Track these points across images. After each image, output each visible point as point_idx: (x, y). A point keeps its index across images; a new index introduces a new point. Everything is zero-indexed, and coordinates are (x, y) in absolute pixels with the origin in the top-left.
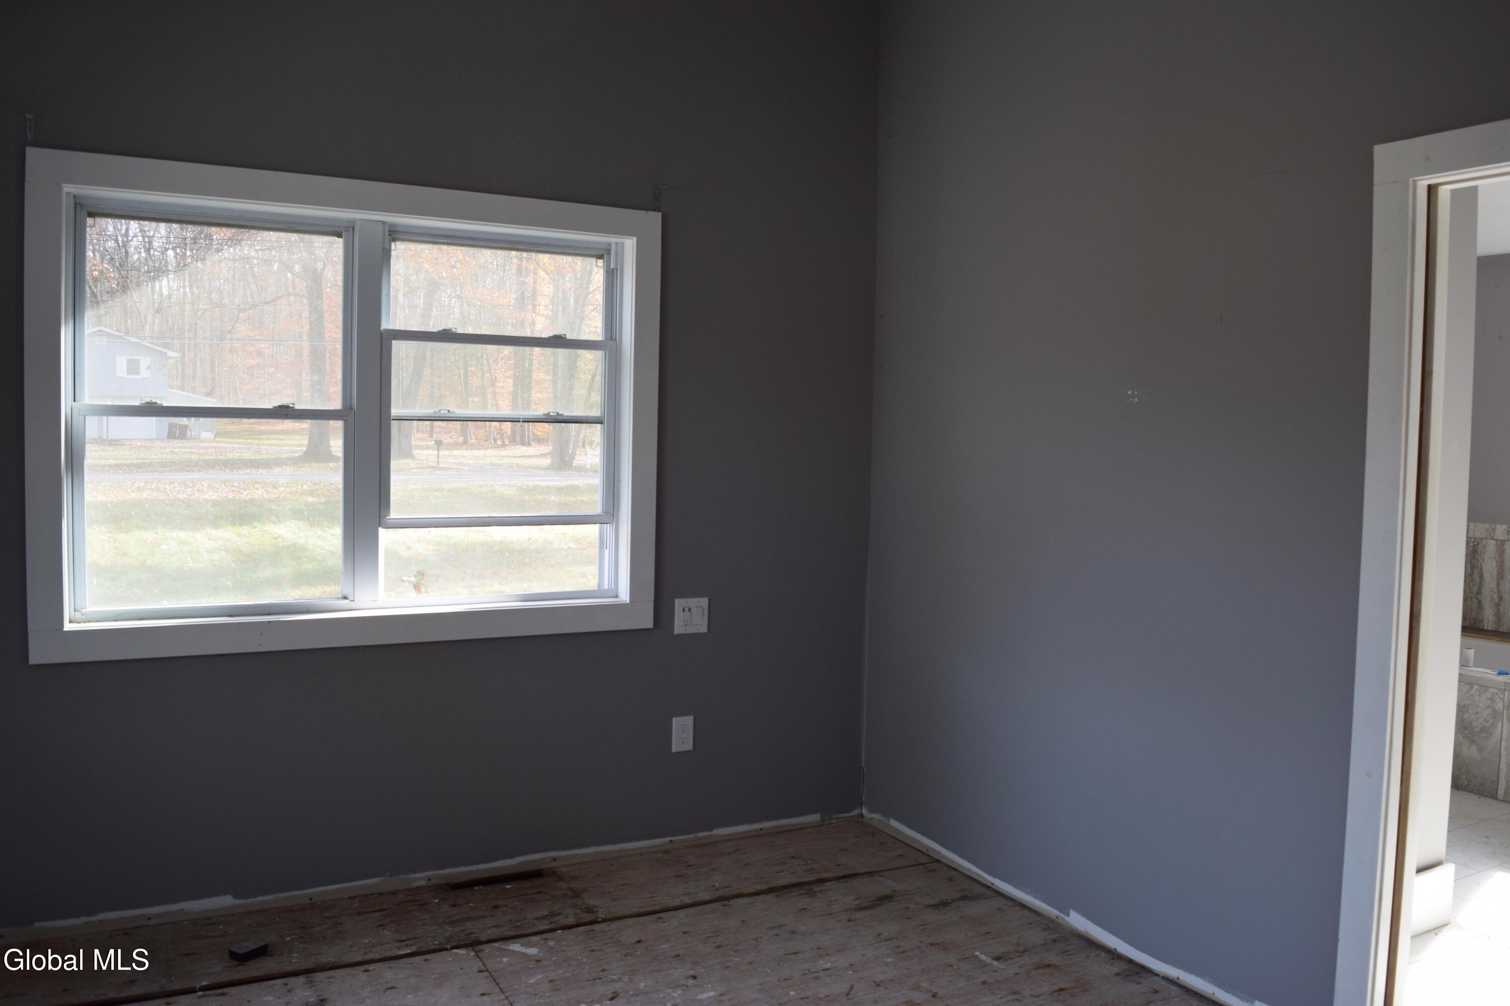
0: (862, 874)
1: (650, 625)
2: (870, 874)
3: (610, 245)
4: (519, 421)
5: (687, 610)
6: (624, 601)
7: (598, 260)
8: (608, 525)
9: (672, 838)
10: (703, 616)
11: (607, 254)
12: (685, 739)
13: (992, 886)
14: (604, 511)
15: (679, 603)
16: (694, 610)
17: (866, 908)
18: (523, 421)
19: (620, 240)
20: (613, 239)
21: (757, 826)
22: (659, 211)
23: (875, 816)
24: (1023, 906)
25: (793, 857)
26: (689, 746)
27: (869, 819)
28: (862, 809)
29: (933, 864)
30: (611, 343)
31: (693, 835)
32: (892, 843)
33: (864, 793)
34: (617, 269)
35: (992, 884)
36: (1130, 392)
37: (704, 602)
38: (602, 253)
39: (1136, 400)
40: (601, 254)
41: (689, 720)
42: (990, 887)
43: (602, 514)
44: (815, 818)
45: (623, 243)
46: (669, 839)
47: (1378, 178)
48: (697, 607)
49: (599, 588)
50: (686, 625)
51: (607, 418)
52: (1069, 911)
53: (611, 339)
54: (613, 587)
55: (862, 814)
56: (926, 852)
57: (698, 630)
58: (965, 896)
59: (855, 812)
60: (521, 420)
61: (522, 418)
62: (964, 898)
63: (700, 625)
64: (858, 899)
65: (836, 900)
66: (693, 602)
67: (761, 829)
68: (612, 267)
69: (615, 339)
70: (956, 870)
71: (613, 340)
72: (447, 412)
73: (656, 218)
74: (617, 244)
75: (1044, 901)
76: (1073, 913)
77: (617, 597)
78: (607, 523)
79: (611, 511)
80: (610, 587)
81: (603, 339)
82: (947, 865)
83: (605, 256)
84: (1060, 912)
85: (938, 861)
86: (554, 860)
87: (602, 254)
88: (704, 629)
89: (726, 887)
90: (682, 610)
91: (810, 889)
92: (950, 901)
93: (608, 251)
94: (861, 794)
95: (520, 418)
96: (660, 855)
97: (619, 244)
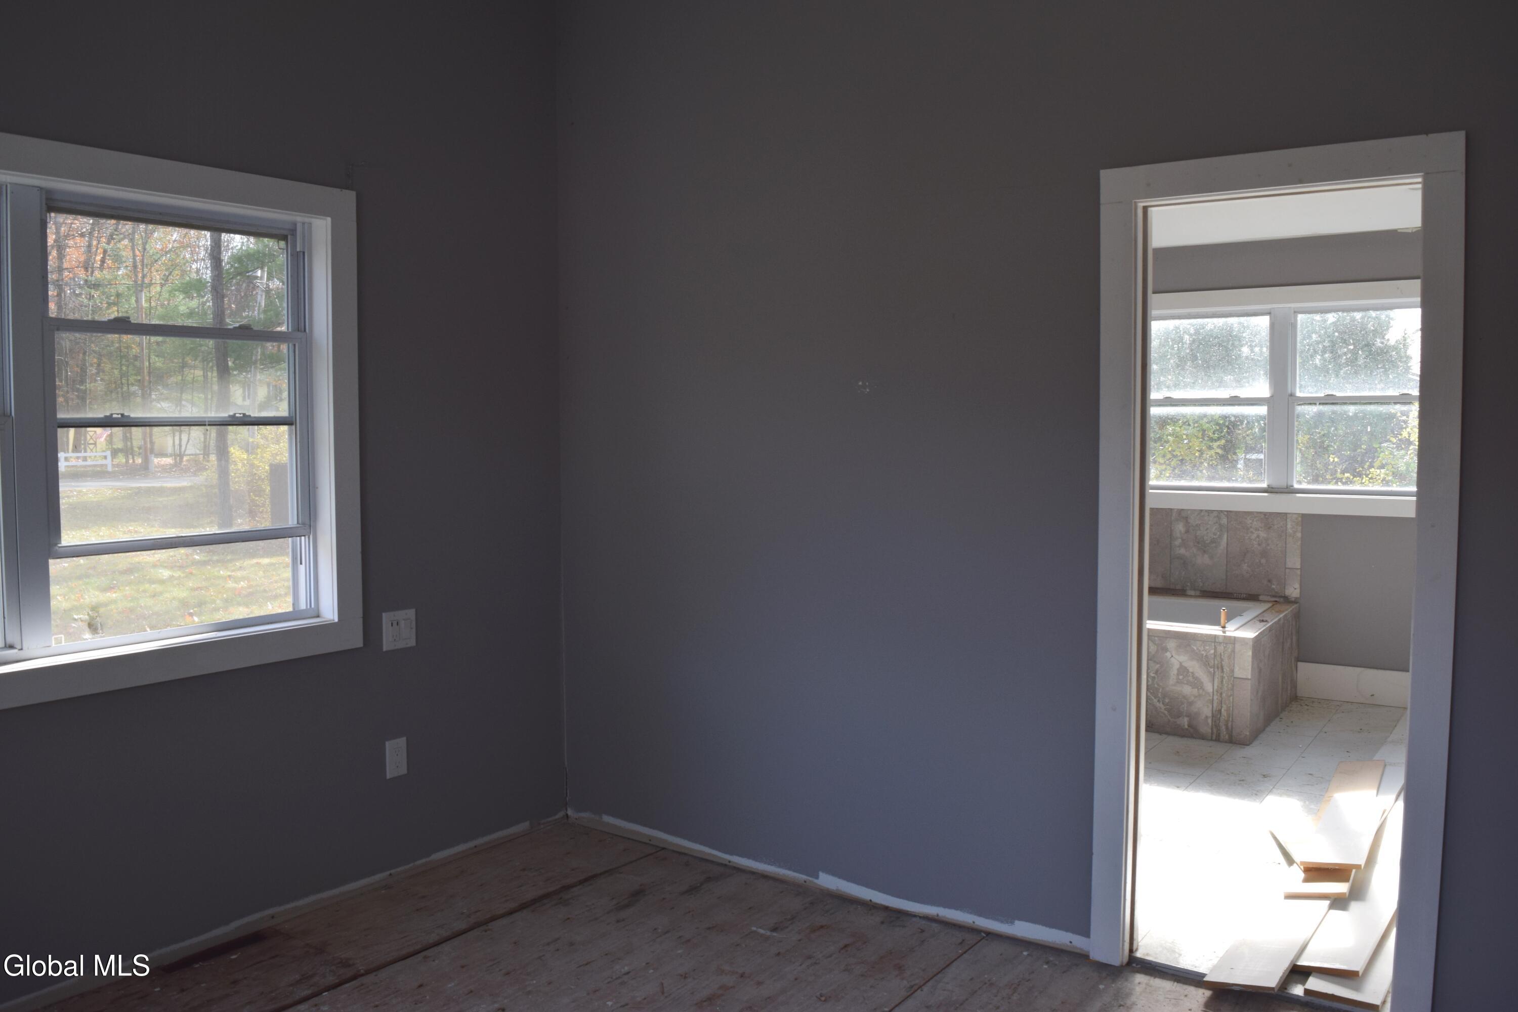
0: (601, 874)
1: (359, 643)
2: (609, 872)
3: (295, 224)
4: (205, 425)
5: (395, 623)
6: (330, 621)
7: (279, 241)
8: (303, 538)
9: (393, 871)
10: (412, 628)
11: (291, 235)
12: (399, 762)
13: (728, 864)
14: (300, 521)
15: (386, 617)
16: (402, 623)
17: (627, 906)
18: (209, 425)
19: (307, 220)
20: (299, 218)
21: (471, 844)
22: (352, 189)
23: (583, 815)
24: (765, 877)
25: (524, 870)
26: (403, 770)
27: (576, 819)
28: (567, 810)
29: (660, 853)
30: (300, 335)
31: (411, 865)
32: (610, 839)
33: (568, 794)
34: (304, 253)
35: (730, 862)
36: (860, 383)
37: (411, 613)
38: (285, 232)
39: (868, 390)
40: (284, 235)
41: (402, 742)
42: (726, 865)
43: (298, 525)
44: (524, 826)
45: (310, 224)
46: (388, 873)
47: (1103, 198)
48: (404, 620)
49: (294, 608)
50: (395, 640)
51: (300, 418)
52: (818, 874)
53: (298, 330)
54: (313, 606)
55: (567, 815)
56: (648, 842)
57: (407, 644)
58: (710, 878)
59: (561, 814)
60: (207, 423)
61: (209, 421)
62: (709, 879)
63: (408, 638)
64: (613, 899)
65: (593, 904)
66: (400, 615)
67: (476, 847)
68: (298, 250)
69: (303, 329)
70: (685, 854)
71: (301, 331)
72: (120, 416)
73: (350, 197)
74: (303, 224)
75: (790, 869)
76: (821, 875)
77: (318, 616)
78: (300, 536)
79: (307, 522)
80: (309, 607)
81: (290, 330)
82: (674, 851)
83: (289, 237)
84: (808, 876)
85: (663, 849)
86: (273, 917)
87: (286, 234)
88: (412, 643)
89: (476, 912)
90: (391, 625)
91: (561, 898)
92: (699, 885)
93: (293, 231)
94: (565, 795)
95: (205, 421)
96: (383, 892)
97: (306, 224)
